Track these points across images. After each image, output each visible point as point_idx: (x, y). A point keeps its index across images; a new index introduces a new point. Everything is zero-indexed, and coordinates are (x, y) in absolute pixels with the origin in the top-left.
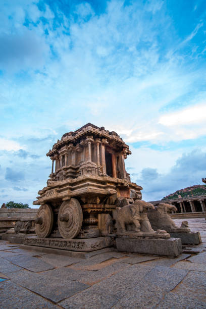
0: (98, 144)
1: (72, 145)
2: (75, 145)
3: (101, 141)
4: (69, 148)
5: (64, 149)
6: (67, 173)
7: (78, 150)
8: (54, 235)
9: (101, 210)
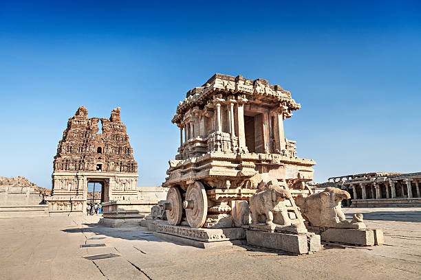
0: (232, 104)
1: (198, 107)
2: (202, 107)
3: (236, 99)
4: (194, 113)
5: (188, 114)
6: (194, 149)
7: (207, 115)
8: (184, 223)
9: (236, 196)
